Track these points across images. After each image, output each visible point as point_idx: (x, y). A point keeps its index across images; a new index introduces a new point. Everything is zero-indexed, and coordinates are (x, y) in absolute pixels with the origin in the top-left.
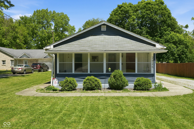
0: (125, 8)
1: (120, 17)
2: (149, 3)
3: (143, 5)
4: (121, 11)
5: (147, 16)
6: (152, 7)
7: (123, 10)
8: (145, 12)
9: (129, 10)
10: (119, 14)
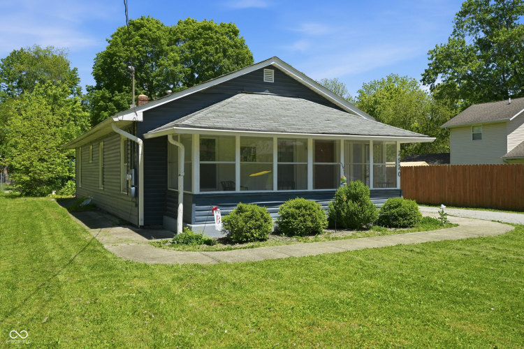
0: (150, 30)
1: (139, 51)
2: (210, 28)
3: (194, 30)
4: (141, 36)
5: (207, 58)
6: (218, 38)
7: (146, 35)
8: (201, 48)
9: (160, 38)
10: (138, 43)
